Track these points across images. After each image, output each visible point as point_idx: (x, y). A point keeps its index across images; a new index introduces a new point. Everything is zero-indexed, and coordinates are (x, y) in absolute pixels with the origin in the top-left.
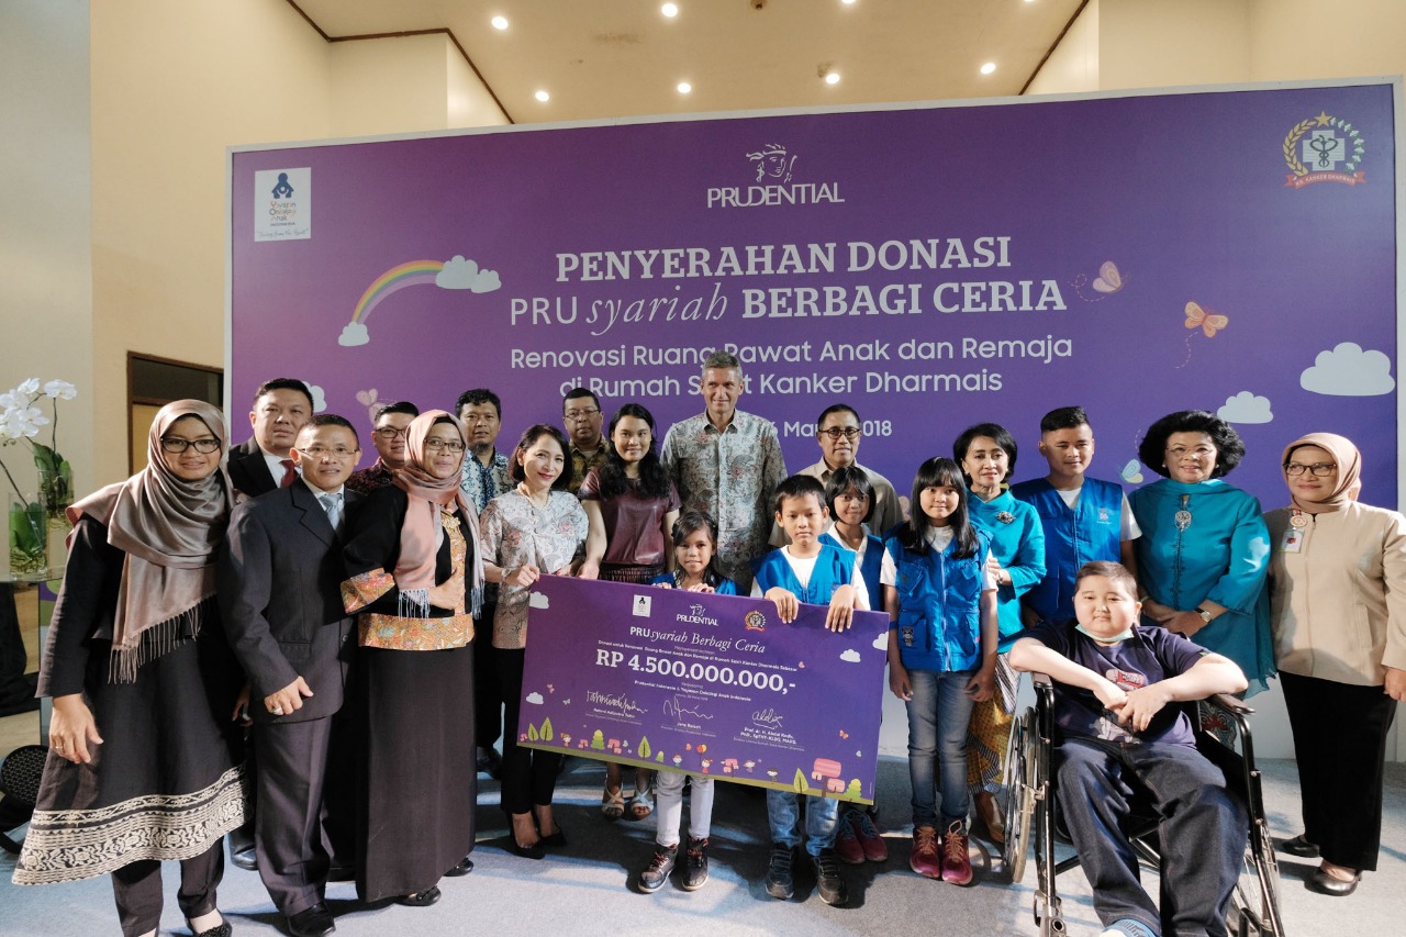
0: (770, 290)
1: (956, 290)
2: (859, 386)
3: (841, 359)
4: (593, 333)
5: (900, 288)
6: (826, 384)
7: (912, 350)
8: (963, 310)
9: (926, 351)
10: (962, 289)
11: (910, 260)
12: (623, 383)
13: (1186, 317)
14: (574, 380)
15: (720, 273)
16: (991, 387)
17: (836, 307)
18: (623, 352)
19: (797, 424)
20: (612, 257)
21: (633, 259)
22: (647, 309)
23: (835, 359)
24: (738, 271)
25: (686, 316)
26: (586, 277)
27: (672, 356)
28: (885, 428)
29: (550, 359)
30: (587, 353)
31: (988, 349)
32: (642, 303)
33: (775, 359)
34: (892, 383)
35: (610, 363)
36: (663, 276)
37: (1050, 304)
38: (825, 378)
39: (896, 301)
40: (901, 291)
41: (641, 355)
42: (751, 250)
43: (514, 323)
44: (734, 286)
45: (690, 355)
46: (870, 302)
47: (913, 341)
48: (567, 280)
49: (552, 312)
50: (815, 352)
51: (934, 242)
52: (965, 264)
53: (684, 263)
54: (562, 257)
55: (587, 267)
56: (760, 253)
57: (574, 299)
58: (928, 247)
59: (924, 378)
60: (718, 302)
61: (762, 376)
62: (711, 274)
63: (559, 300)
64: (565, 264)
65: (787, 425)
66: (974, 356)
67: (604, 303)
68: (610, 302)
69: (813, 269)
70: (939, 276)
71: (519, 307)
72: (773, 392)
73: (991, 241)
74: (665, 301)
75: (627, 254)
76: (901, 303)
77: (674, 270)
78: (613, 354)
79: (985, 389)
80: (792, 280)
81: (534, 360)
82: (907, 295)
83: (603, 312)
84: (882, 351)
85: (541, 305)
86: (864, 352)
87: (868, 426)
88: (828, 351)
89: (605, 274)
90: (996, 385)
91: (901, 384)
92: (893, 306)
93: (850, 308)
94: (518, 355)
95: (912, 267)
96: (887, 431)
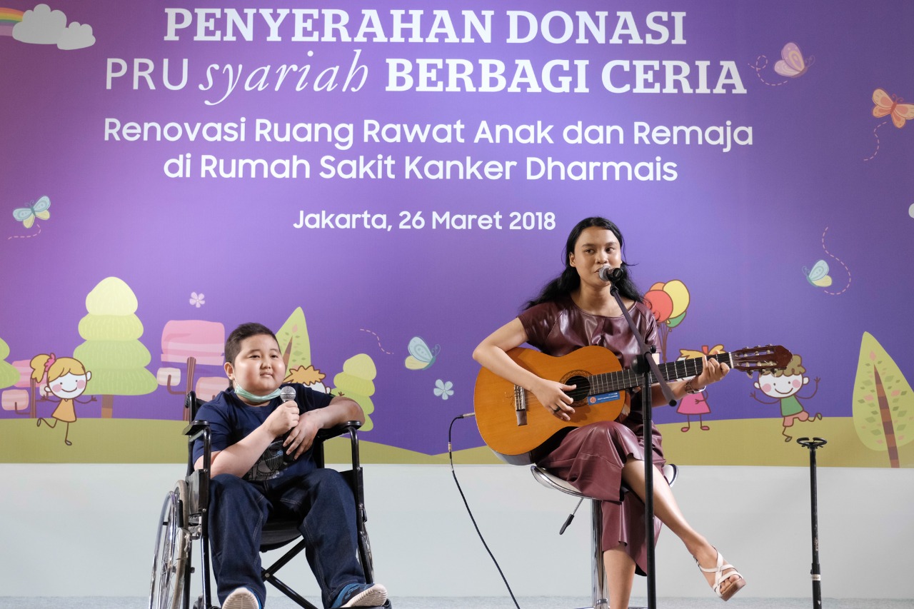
0: (418, 61)
1: (627, 68)
2: (519, 172)
3: (498, 141)
4: (207, 103)
5: (565, 64)
6: (481, 169)
7: (579, 133)
8: (635, 91)
9: (594, 135)
10: (633, 68)
11: (576, 34)
12: (242, 162)
13: (874, 105)
14: (181, 157)
15: (360, 38)
16: (665, 177)
17: (494, 82)
18: (243, 126)
19: (447, 215)
20: (232, 14)
21: (259, 19)
22: (273, 78)
23: (491, 141)
24: (381, 38)
25: (319, 86)
26: (200, 36)
27: (302, 132)
28: (547, 220)
29: (152, 131)
30: (198, 125)
31: (663, 135)
32: (267, 69)
33: (423, 139)
34: (556, 169)
35: (226, 138)
36: (294, 39)
37: (729, 87)
38: (479, 163)
39: (561, 79)
40: (566, 67)
41: (264, 129)
42: (397, 14)
43: (109, 86)
44: (376, 55)
45: (323, 131)
46: (531, 78)
47: (580, 123)
48: (177, 38)
49: (157, 76)
50: (469, 133)
51: (602, 15)
52: (636, 40)
53: (319, 25)
54: (171, 13)
55: (202, 25)
56: (407, 18)
57: (185, 62)
58: (596, 20)
59: (592, 165)
60: (357, 71)
61: (408, 159)
62: (349, 40)
63: (166, 61)
64: (174, 22)
65: (435, 215)
66: (647, 142)
67: (222, 67)
68: (229, 66)
69: (468, 39)
70: (609, 52)
71: (117, 68)
72: (420, 176)
73: (664, 15)
74: (295, 68)
75: (250, 12)
76: (566, 81)
77: (306, 33)
78: (231, 128)
79: (659, 178)
80: (443, 49)
81: (133, 131)
82: (573, 72)
83: (221, 78)
84: (545, 134)
85: (143, 67)
86: (525, 134)
87: (529, 218)
88: (484, 132)
89: (224, 34)
90: (671, 175)
91: (566, 172)
92: (557, 83)
93: (509, 84)
94: (112, 126)
95: (578, 41)
96: (550, 224)
